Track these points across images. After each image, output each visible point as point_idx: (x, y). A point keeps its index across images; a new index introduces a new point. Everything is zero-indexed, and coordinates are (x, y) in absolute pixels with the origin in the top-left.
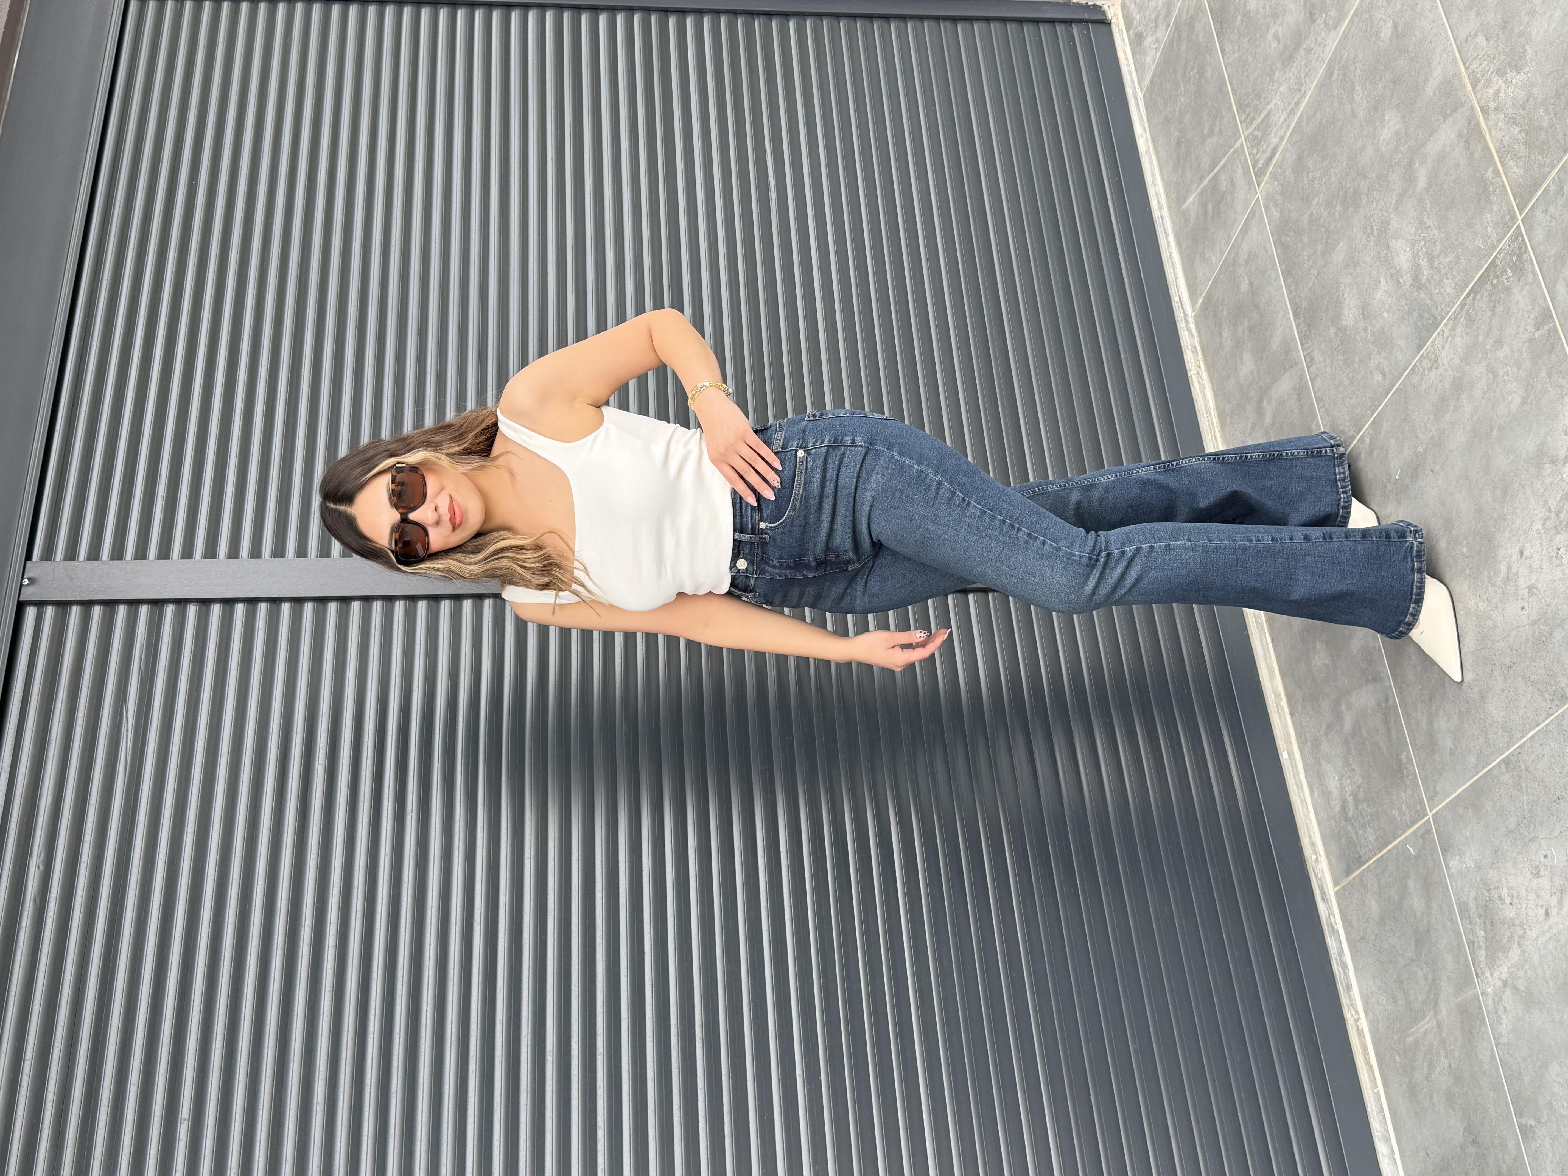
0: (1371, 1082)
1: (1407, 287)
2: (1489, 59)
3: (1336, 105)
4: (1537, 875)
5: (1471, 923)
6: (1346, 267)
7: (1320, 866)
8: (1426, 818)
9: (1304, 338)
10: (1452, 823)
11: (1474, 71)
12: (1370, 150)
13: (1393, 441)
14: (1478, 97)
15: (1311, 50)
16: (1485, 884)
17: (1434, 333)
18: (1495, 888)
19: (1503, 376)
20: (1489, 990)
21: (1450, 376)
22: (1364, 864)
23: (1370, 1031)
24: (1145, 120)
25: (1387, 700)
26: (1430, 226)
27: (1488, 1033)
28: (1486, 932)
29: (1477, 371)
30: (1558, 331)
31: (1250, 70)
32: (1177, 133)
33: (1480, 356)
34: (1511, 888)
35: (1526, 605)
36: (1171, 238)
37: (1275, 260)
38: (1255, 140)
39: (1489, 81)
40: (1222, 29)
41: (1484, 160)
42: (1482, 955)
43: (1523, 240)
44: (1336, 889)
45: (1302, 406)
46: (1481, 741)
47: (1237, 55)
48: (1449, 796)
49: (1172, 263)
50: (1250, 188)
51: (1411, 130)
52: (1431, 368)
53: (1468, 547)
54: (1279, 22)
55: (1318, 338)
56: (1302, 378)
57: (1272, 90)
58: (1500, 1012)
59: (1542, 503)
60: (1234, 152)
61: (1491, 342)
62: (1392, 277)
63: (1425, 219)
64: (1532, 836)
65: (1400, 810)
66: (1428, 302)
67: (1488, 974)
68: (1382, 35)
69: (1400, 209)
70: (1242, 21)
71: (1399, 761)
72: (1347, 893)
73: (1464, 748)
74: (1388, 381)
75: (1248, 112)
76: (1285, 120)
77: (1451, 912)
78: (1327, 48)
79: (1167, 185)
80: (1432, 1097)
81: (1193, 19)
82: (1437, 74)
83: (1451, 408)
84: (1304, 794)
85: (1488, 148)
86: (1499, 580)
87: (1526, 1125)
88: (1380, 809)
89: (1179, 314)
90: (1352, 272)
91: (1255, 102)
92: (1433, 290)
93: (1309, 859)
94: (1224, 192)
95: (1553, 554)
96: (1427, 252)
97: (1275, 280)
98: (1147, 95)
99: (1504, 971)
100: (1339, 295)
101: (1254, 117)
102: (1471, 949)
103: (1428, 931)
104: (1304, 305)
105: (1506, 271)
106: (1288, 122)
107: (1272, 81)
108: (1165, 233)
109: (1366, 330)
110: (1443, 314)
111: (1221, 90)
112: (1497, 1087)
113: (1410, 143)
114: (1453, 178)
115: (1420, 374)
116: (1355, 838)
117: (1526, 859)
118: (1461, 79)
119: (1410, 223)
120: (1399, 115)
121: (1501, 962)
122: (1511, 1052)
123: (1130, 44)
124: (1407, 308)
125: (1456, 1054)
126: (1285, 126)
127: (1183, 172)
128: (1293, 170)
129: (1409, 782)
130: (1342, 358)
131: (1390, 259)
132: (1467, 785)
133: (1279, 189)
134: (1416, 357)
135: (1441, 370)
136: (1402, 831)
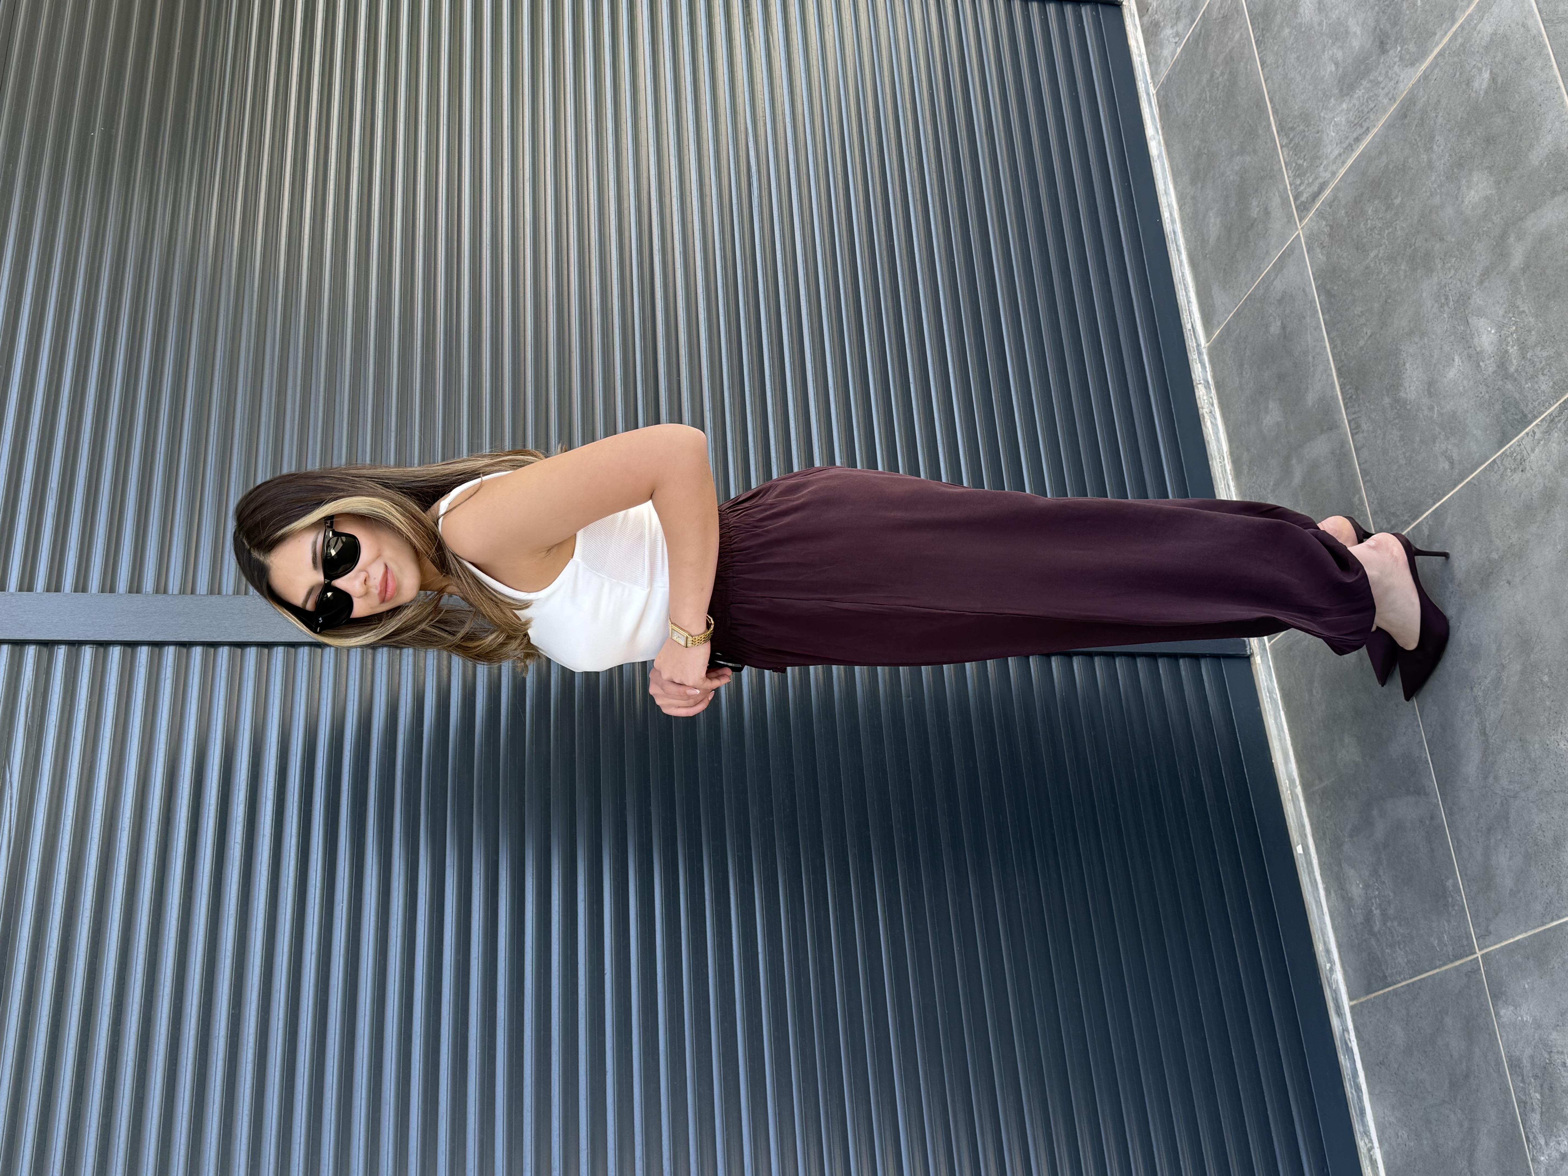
1: (1490, 373)
3: (1408, 151)
5: (1523, 1081)
6: (1409, 334)
7: (1334, 976)
8: (1475, 956)
9: (1350, 401)
10: (1507, 969)
15: (1379, 83)
16: (1546, 1045)
17: (1521, 431)
18: (1558, 1052)
20: (1542, 1158)
21: (1539, 484)
22: (1391, 985)
24: (1158, 120)
25: (1432, 818)
26: (1523, 312)
28: (1542, 1096)
31: (1297, 90)
32: (1197, 142)
36: (1184, 258)
37: (1316, 307)
38: (1298, 169)
40: (1263, 37)
42: (1535, 1119)
44: (1353, 1003)
45: (1342, 475)
46: (1552, 890)
47: (1280, 70)
48: (1506, 940)
49: (1184, 287)
50: (1289, 221)
51: (1508, 198)
52: (1515, 469)
53: (1550, 676)
54: (1338, 44)
55: (1367, 404)
56: (1343, 443)
62: (1470, 357)
63: (1519, 302)
65: (1440, 940)
67: (1542, 1142)
68: (1476, 85)
69: (1486, 284)
70: (1290, 33)
71: (1444, 888)
72: (1366, 1011)
73: (1529, 893)
74: (1457, 471)
75: (1291, 136)
76: (1340, 155)
77: (1499, 1063)
78: (1401, 86)
79: (1181, 198)
81: (1226, 20)
82: (1545, 143)
84: (1319, 897)
88: (1415, 932)
89: (1191, 345)
90: (1416, 340)
91: (1301, 127)
92: (1523, 382)
93: (1323, 967)
94: (1255, 220)
96: (1518, 339)
97: (1315, 331)
98: (1162, 93)
100: (1398, 363)
102: (1522, 1110)
103: (1467, 1076)
104: (1351, 365)
106: (1343, 157)
107: (1326, 108)
108: (1178, 250)
109: (1431, 408)
110: (1535, 413)
111: (1258, 106)
113: (1504, 213)
115: (1500, 473)
116: (1380, 955)
119: (1499, 303)
120: (1492, 179)
121: (1561, 1133)
123: (1143, 32)
124: (1487, 396)
126: (1338, 162)
127: (1202, 187)
128: (1346, 212)
129: (1454, 912)
130: (1399, 434)
131: (1469, 337)
132: (1530, 933)
133: (1327, 230)
134: (1496, 453)
135: (1528, 474)
136: (1441, 963)
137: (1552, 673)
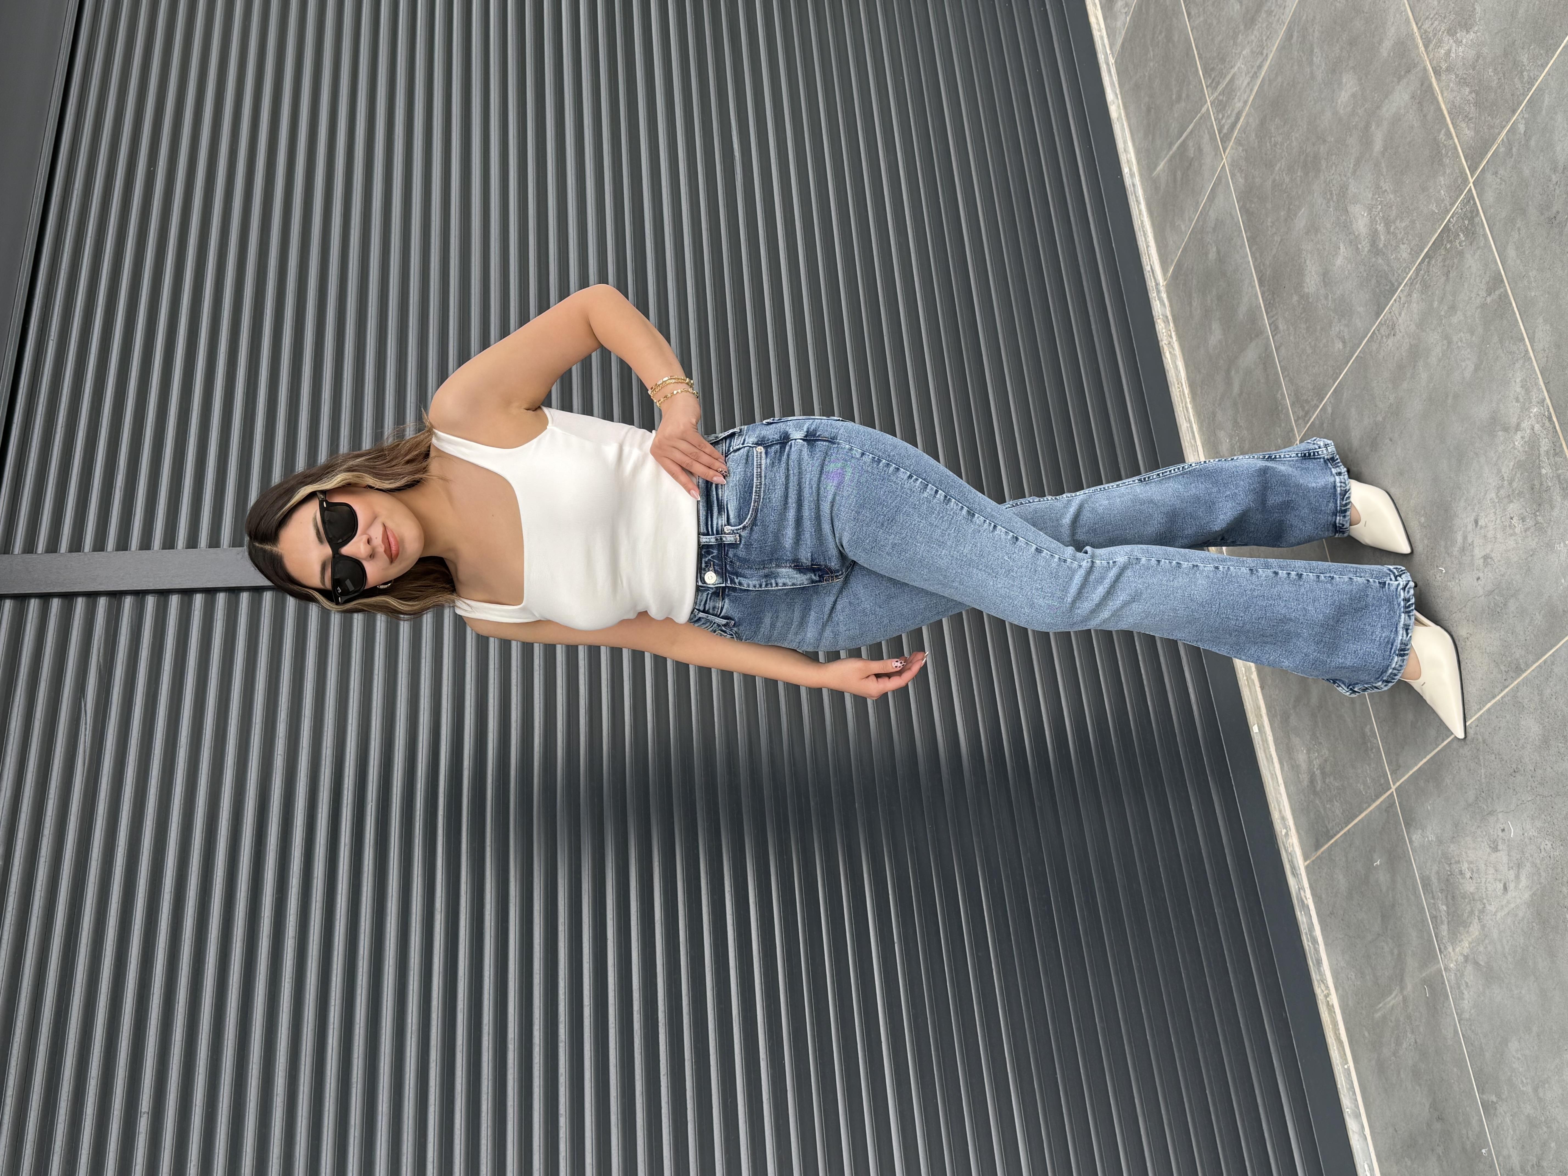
0: (1341, 1058)
1: (1365, 253)
2: (1440, 18)
3: (1296, 67)
4: (1495, 849)
5: (1433, 898)
6: (1307, 233)
7: (1290, 840)
8: (1390, 792)
9: (1269, 306)
10: (1414, 796)
11: (1426, 31)
12: (1329, 114)
13: (1353, 410)
14: (1431, 56)
15: (1272, 11)
16: (1446, 858)
17: (1391, 299)
18: (1456, 862)
19: (1457, 342)
20: (1452, 965)
21: (1406, 343)
22: (1332, 838)
23: (1340, 1006)
24: (1117, 85)
26: (1386, 190)
27: (1451, 1009)
28: (1448, 907)
29: (1433, 337)
30: (1508, 295)
31: (1214, 33)
32: (1147, 99)
33: (1435, 322)
34: (1471, 862)
35: (1481, 575)
36: (1143, 207)
37: (1240, 226)
38: (1220, 105)
39: (1440, 41)
41: (1437, 121)
42: (1444, 929)
43: (1475, 203)
44: (1306, 863)
45: (1268, 375)
47: (1202, 19)
48: (1410, 770)
49: (1144, 231)
50: (1216, 154)
51: (1368, 92)
52: (1389, 335)
55: (1281, 305)
56: (1267, 346)
57: (1235, 53)
58: (1462, 988)
59: (1495, 472)
60: (1201, 118)
61: (1446, 308)
62: (1351, 242)
63: (1382, 184)
64: (1490, 809)
65: (1365, 783)
66: (1386, 268)
67: (1450, 949)
69: (1358, 173)
71: (1363, 735)
72: (1316, 868)
74: (1348, 349)
75: (1213, 76)
76: (1248, 84)
77: (1415, 886)
78: (1287, 10)
79: (1138, 152)
80: (1399, 1072)
82: (1391, 35)
83: (1409, 375)
84: (1274, 768)
85: (1440, 109)
86: (1455, 551)
87: (1488, 1101)
88: (1346, 782)
89: (1150, 284)
90: (1313, 238)
91: (1220, 66)
92: (1390, 255)
93: (1279, 833)
94: (1193, 158)
95: (1507, 524)
96: (1383, 217)
97: (1241, 248)
98: (1118, 61)
99: (1464, 946)
100: (1301, 262)
101: (1219, 82)
102: (1434, 924)
103: (1393, 906)
104: (1268, 273)
105: (1459, 235)
106: (1251, 85)
107: (1235, 43)
108: (1137, 201)
109: (1327, 297)
110: (1400, 280)
111: (1187, 54)
112: (1460, 1063)
113: (1366, 106)
114: (1408, 140)
115: (1378, 341)
116: (1323, 812)
117: (1484, 833)
118: (1414, 39)
119: (1368, 187)
120: (1356, 77)
121: (1463, 937)
122: (1473, 1027)
123: (1102, 8)
124: (1365, 275)
125: (1421, 1029)
126: (1248, 91)
127: (1153, 139)
128: (1256, 135)
129: (1372, 755)
130: (1305, 327)
131: (1349, 224)
132: (1428, 757)
133: (1243, 154)
134: (1375, 323)
135: (1398, 337)
136: (1367, 805)
137: (1426, 514)
